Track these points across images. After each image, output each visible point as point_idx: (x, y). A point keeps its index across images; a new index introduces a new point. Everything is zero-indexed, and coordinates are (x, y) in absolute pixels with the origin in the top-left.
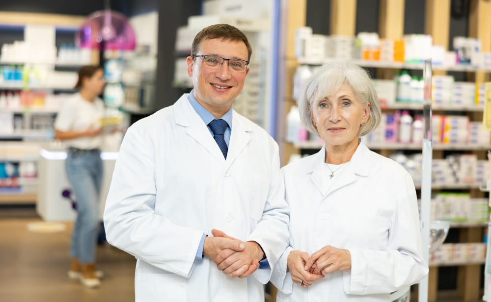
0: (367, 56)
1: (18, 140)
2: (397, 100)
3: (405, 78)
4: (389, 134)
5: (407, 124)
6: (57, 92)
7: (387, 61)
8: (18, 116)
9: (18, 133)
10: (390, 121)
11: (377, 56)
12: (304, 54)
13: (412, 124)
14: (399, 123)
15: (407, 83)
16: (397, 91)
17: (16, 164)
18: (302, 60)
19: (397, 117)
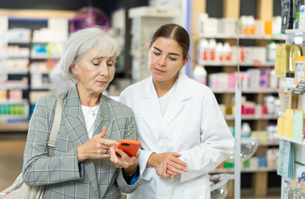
0: (246, 31)
1: (46, 90)
2: (268, 60)
3: (273, 46)
4: (262, 83)
7: (260, 34)
8: (45, 76)
9: (45, 86)
10: (263, 74)
11: (253, 31)
12: (202, 31)
14: (269, 76)
15: (274, 49)
16: (267, 54)
18: (201, 35)
19: (267, 71)
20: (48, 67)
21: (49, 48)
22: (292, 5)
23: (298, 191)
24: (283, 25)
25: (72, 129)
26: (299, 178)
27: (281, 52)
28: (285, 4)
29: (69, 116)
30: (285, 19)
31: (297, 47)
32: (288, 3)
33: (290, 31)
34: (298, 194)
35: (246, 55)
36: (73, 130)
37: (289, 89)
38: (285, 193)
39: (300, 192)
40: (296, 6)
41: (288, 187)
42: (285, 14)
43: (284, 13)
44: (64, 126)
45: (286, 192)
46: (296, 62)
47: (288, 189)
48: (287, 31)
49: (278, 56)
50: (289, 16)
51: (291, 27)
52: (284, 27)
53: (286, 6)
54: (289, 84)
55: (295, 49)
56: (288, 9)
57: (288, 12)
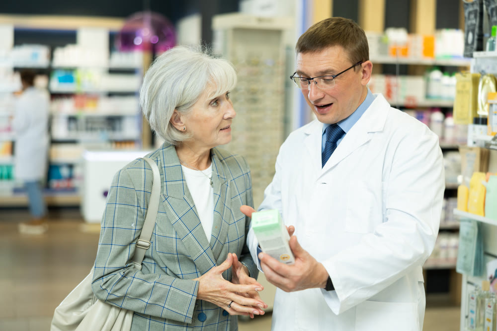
0: (395, 52)
1: (73, 142)
2: (427, 96)
3: (436, 74)
5: (438, 122)
6: (111, 95)
7: (416, 57)
8: (72, 119)
9: (73, 135)
10: (420, 118)
11: (405, 52)
13: (443, 122)
14: (430, 120)
15: (438, 80)
16: (427, 87)
17: (71, 166)
19: (427, 114)
20: (77, 105)
21: (78, 76)
22: (481, 14)
23: (493, 297)
24: (467, 44)
25: (177, 218)
26: (491, 278)
27: (464, 86)
28: (470, 13)
29: (170, 198)
30: (471, 35)
31: (489, 78)
32: (475, 11)
33: (481, 54)
34: (492, 300)
35: (394, 89)
36: (180, 221)
37: (474, 143)
38: (471, 300)
39: (495, 297)
40: (489, 15)
41: (476, 290)
42: (471, 28)
43: (468, 26)
44: (164, 215)
45: (473, 298)
46: (490, 101)
47: (475, 293)
48: (476, 54)
49: (459, 92)
50: (477, 30)
51: (480, 48)
52: (469, 47)
53: (472, 16)
54: (479, 135)
55: (487, 82)
56: (476, 21)
57: (475, 25)
